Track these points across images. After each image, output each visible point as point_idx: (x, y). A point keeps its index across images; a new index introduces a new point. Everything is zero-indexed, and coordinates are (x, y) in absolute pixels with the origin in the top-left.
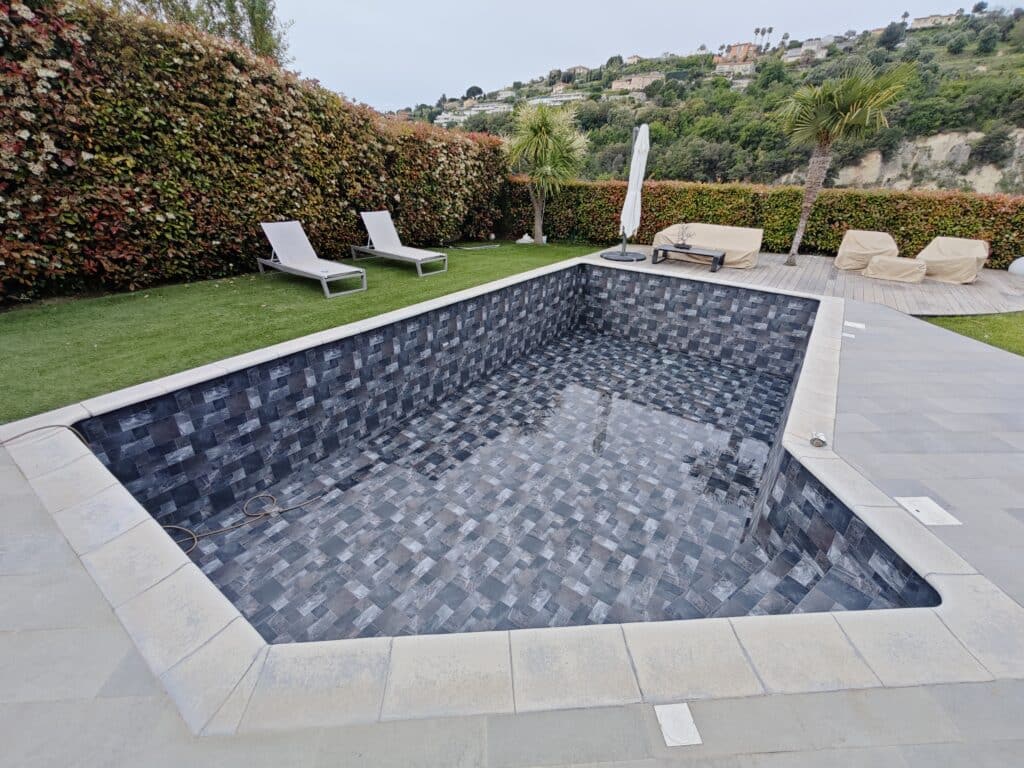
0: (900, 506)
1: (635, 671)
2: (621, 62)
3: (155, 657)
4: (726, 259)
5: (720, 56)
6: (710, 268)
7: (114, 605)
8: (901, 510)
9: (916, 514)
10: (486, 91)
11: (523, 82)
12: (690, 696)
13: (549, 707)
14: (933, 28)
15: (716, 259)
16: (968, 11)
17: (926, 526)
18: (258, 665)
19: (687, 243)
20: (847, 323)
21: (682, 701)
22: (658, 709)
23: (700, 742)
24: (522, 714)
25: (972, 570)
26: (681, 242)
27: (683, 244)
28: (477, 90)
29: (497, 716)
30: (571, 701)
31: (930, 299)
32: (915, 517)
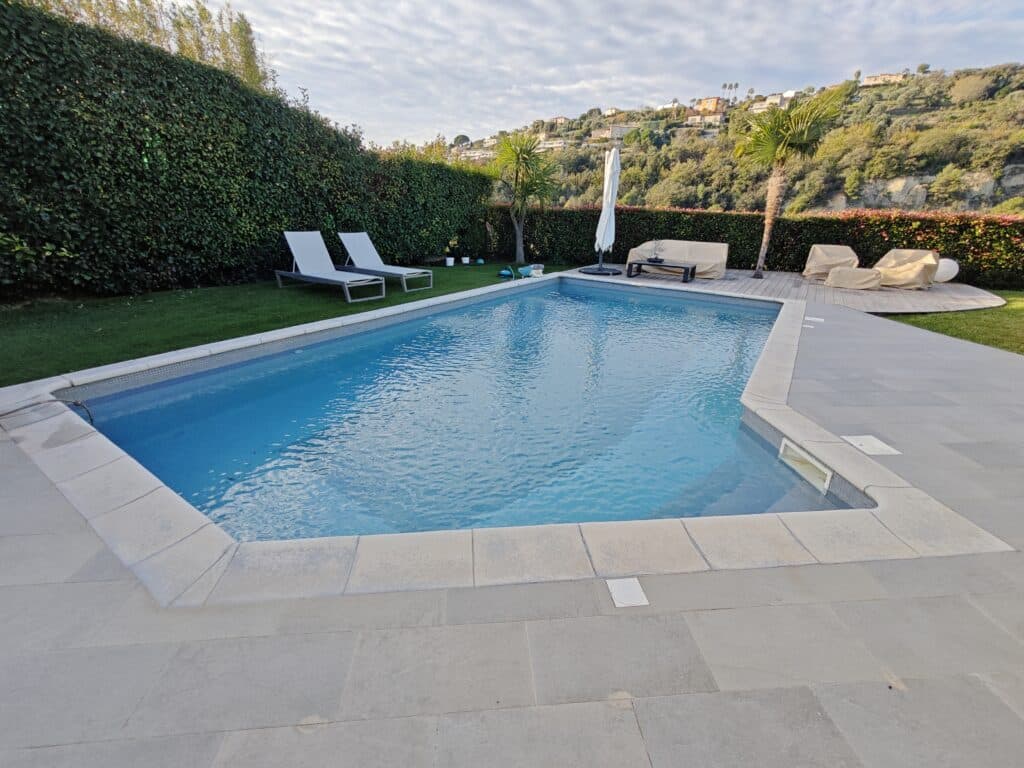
0: (846, 442)
1: (590, 556)
2: (600, 113)
3: (127, 553)
4: (698, 270)
5: (691, 108)
6: (682, 278)
7: (87, 517)
8: (846, 445)
9: (860, 448)
10: (473, 139)
11: (508, 131)
12: (641, 573)
13: (507, 582)
14: (884, 85)
15: (687, 269)
16: (914, 70)
17: (869, 456)
18: (227, 557)
19: (660, 257)
20: (807, 318)
21: (632, 576)
22: (609, 582)
23: (647, 603)
24: (482, 587)
25: (906, 484)
26: (653, 257)
27: (656, 258)
28: (464, 139)
29: (457, 590)
30: (528, 578)
31: (885, 301)
32: (860, 451)
